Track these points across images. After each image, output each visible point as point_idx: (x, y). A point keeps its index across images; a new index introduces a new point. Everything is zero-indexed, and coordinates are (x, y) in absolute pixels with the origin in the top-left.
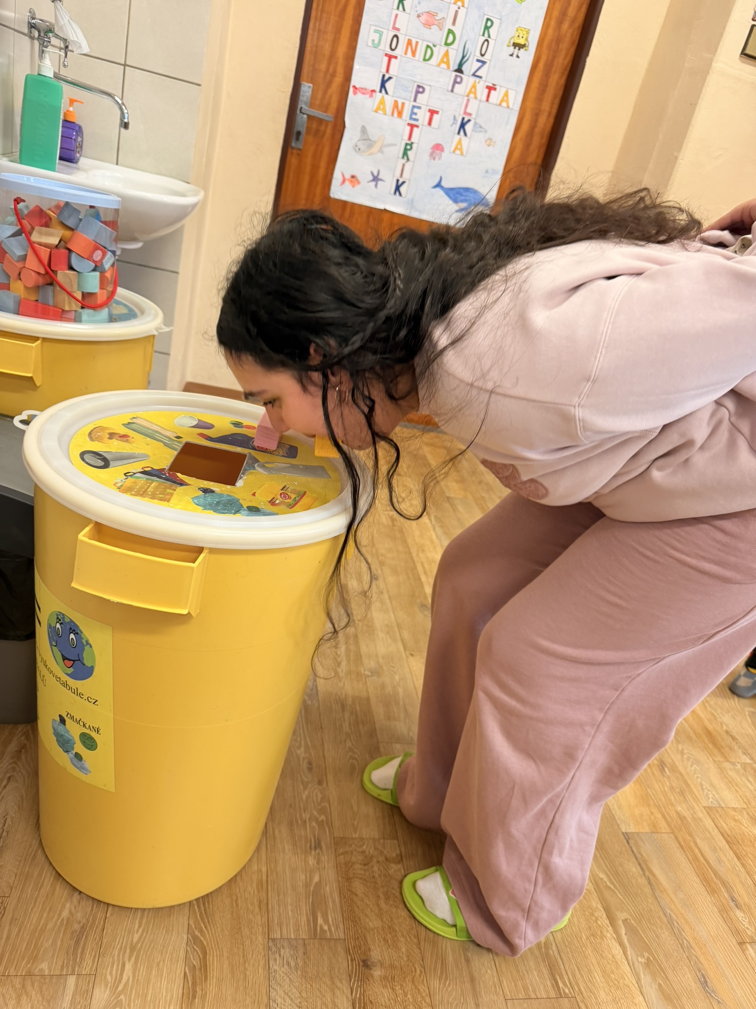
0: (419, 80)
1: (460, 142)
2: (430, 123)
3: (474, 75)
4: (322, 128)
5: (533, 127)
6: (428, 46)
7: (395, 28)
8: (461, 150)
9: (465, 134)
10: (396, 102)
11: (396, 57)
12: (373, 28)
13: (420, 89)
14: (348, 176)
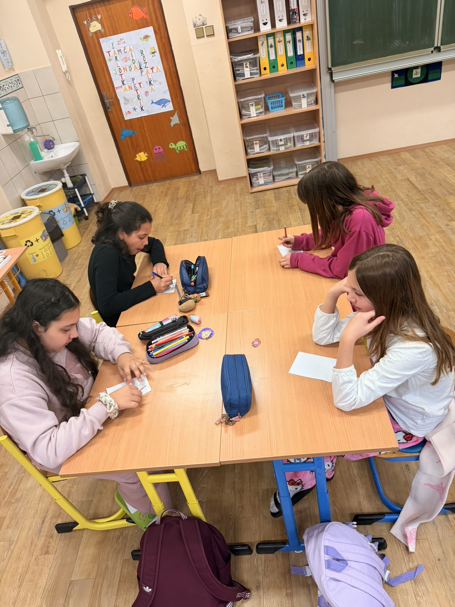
0: (132, 77)
1: (152, 88)
2: (141, 87)
3: (145, 68)
4: (114, 103)
5: (170, 73)
6: (129, 67)
7: (118, 67)
8: (153, 90)
9: (152, 85)
10: (129, 86)
11: (122, 74)
12: (113, 70)
13: (133, 79)
14: (127, 112)
